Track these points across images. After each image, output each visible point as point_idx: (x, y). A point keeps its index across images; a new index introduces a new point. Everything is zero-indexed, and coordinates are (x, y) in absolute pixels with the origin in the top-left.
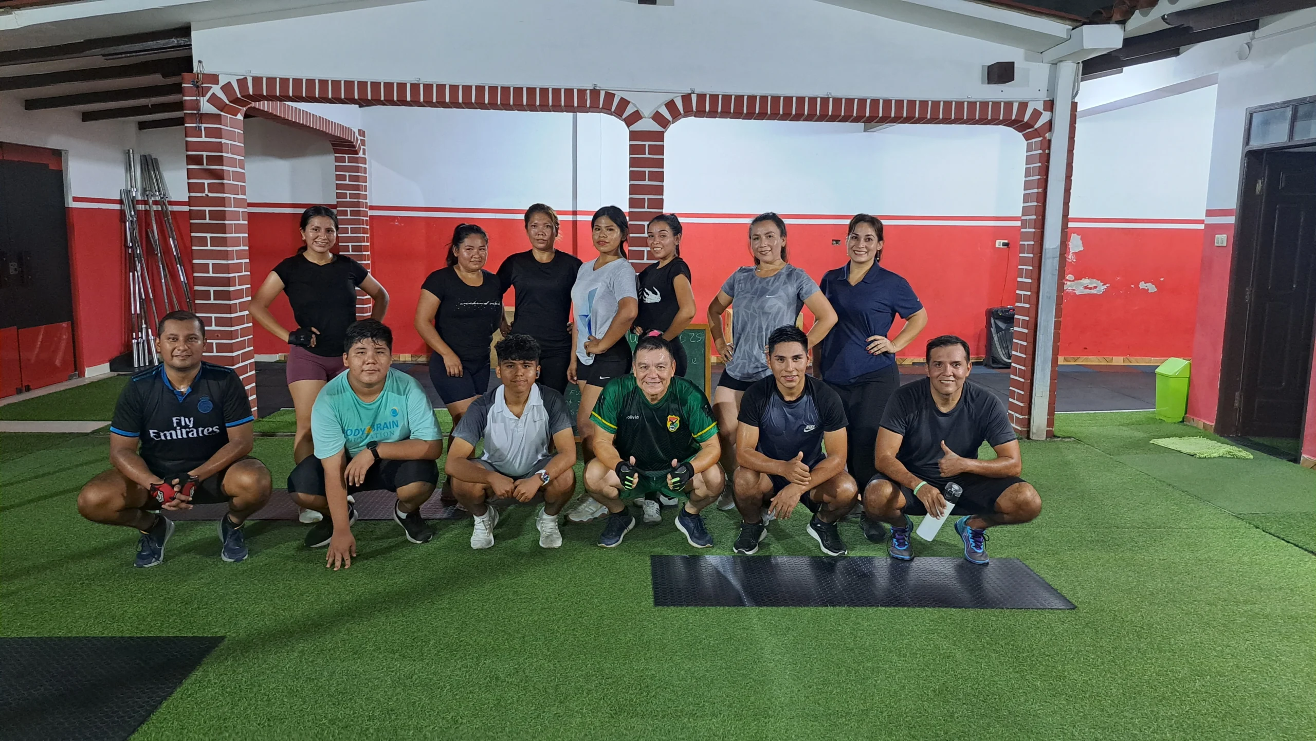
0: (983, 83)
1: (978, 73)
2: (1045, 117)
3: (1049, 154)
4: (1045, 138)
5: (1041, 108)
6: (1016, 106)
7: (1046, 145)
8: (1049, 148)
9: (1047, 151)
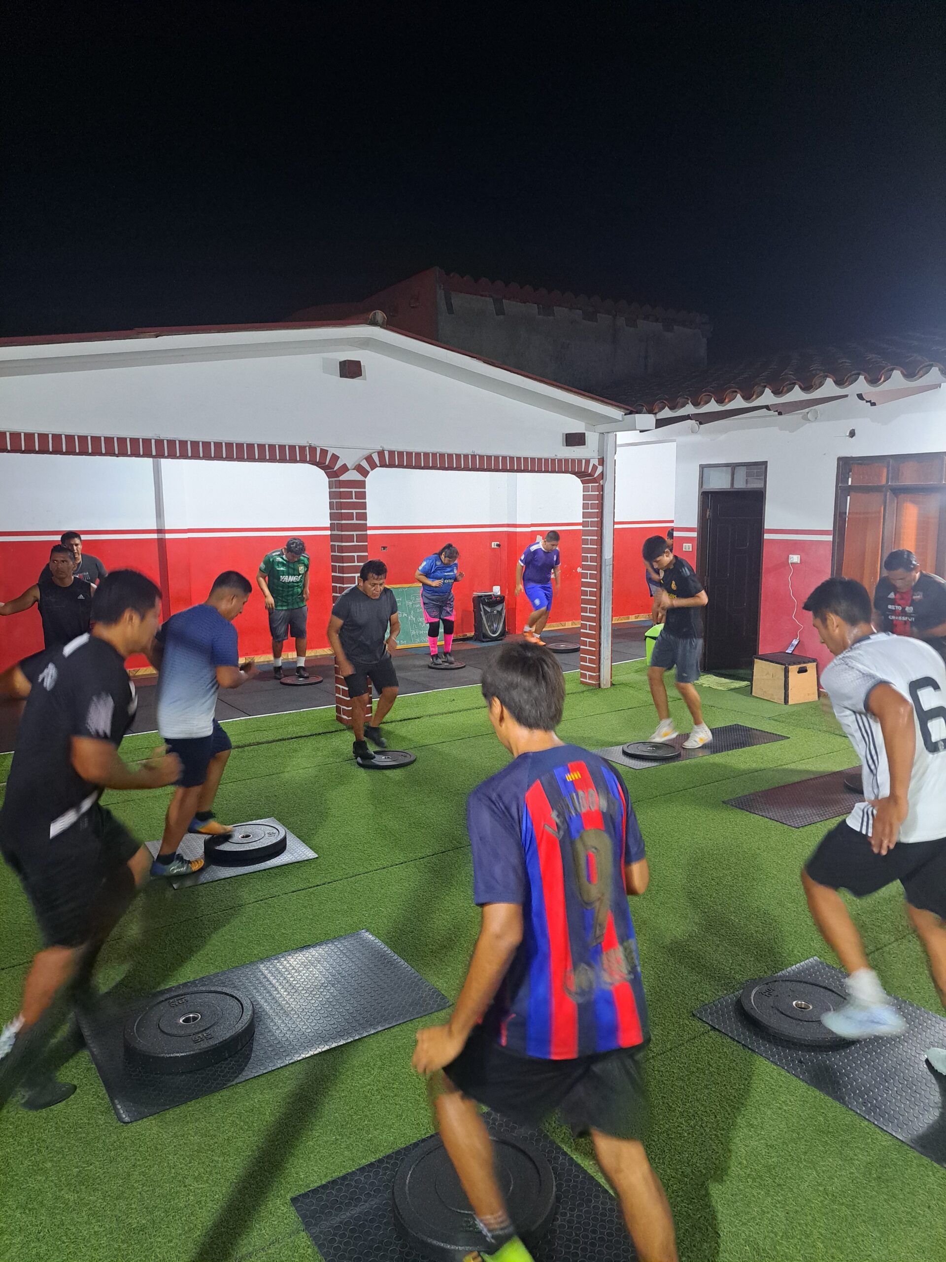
0: (563, 446)
1: (560, 439)
2: (599, 470)
3: (602, 495)
4: (600, 484)
5: (597, 464)
6: (584, 461)
7: (601, 488)
8: (603, 491)
9: (601, 493)
